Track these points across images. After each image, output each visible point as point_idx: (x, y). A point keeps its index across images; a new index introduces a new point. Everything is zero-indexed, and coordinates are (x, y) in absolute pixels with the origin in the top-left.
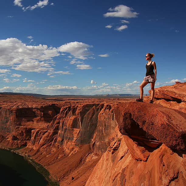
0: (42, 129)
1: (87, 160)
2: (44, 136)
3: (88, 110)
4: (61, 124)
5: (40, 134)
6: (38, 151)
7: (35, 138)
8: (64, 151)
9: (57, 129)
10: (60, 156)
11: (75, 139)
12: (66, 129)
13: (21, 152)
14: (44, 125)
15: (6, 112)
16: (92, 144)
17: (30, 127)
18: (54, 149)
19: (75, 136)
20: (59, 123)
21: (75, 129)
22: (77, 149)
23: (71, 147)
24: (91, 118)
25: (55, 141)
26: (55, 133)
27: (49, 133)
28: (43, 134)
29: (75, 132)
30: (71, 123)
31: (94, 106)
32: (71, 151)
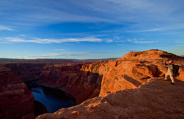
0: (73, 77)
1: (95, 92)
2: (74, 80)
3: (94, 67)
4: (82, 74)
5: (73, 79)
6: (72, 87)
7: (70, 81)
8: (83, 88)
9: (81, 76)
10: (82, 90)
11: (89, 81)
12: (84, 76)
13: (63, 89)
14: (75, 74)
15: (56, 68)
16: (97, 83)
17: (68, 75)
18: (79, 87)
19: (89, 79)
20: (81, 73)
21: (88, 76)
22: (89, 86)
23: (87, 85)
24: (96, 70)
25: (80, 83)
26: (80, 78)
27: (77, 78)
28: (74, 79)
29: (89, 77)
30: (87, 73)
31: (97, 65)
32: (87, 87)
